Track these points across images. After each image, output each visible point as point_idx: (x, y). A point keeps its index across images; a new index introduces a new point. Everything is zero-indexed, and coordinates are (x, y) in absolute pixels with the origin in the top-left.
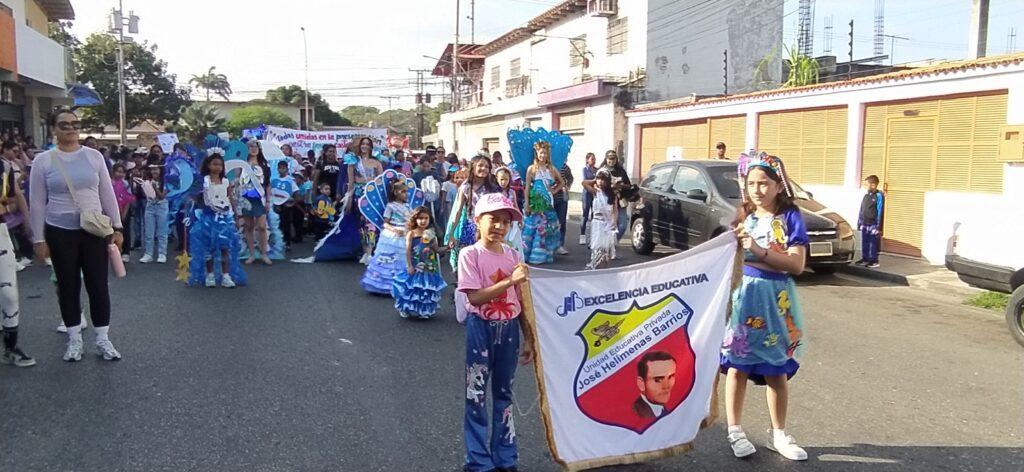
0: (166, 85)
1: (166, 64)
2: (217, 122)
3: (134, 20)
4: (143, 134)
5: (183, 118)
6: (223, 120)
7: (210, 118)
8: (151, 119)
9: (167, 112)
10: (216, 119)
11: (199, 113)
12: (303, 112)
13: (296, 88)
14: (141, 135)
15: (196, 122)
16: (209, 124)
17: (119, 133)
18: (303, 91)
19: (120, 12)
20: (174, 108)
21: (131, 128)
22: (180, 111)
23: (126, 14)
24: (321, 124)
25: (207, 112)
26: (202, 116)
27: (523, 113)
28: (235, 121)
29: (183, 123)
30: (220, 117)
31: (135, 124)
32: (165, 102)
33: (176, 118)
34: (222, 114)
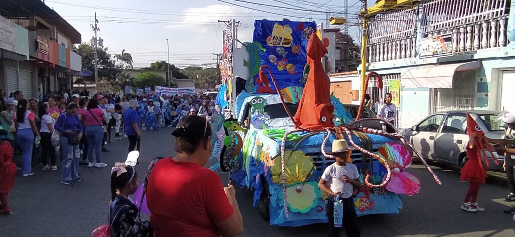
0: (111, 64)
2: (131, 79)
3: (101, 41)
5: (118, 78)
6: (134, 78)
7: (128, 77)
10: (131, 77)
11: (123, 76)
12: (167, 74)
13: (164, 62)
14: (97, 85)
15: (122, 79)
16: (127, 80)
18: (167, 64)
19: (96, 38)
20: (114, 74)
23: (98, 39)
24: (175, 78)
25: (126, 75)
28: (139, 78)
29: (117, 80)
30: (132, 76)
32: (110, 72)
33: (115, 78)
34: (133, 75)
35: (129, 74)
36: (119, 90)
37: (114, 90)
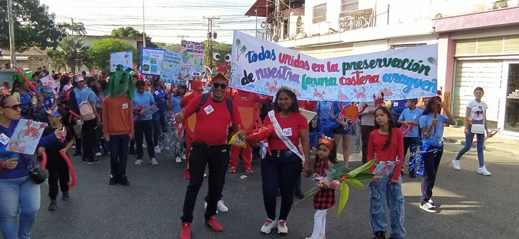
0: (47, 21)
1: (48, 8)
2: (83, 49)
4: (32, 56)
5: (60, 46)
6: (88, 48)
7: (78, 46)
8: (37, 46)
9: (49, 40)
10: (83, 46)
11: (71, 43)
12: (139, 43)
13: (130, 29)
14: (30, 57)
15: (69, 49)
16: (78, 50)
17: (9, 55)
18: (135, 31)
20: (54, 38)
21: (21, 52)
22: (58, 40)
25: (76, 42)
26: (73, 44)
27: (388, 40)
28: (95, 48)
29: (59, 49)
31: (24, 50)
33: (55, 45)
34: (85, 44)
35: (81, 40)
36: (64, 65)
37: (55, 66)
